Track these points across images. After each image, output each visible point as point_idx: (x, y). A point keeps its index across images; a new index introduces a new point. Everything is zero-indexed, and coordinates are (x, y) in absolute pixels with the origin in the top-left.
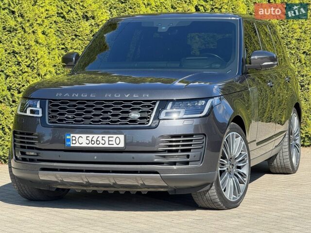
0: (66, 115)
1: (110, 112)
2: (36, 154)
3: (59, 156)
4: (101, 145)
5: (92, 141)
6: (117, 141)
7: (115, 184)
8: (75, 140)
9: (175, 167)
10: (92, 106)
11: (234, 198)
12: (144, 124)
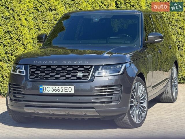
0: (40, 74)
1: (66, 72)
2: (22, 97)
3: (36, 98)
4: (60, 92)
5: (55, 89)
6: (70, 89)
7: (69, 114)
8: (45, 89)
9: (104, 104)
10: (55, 69)
11: (139, 121)
12: (85, 79)
